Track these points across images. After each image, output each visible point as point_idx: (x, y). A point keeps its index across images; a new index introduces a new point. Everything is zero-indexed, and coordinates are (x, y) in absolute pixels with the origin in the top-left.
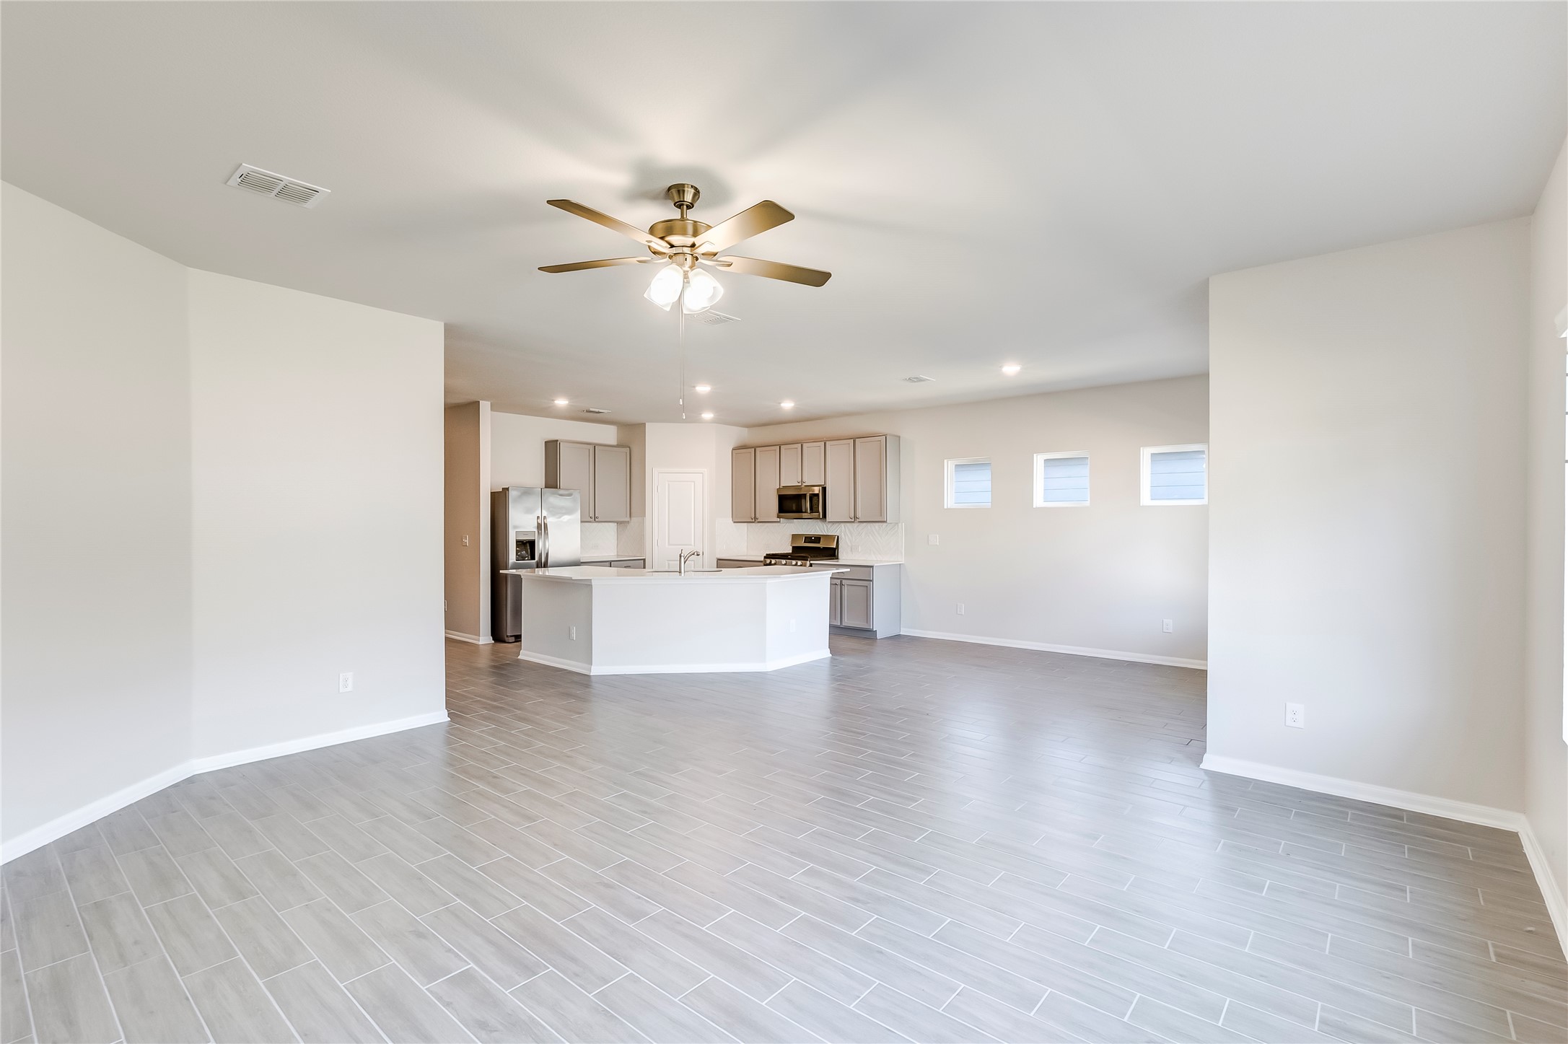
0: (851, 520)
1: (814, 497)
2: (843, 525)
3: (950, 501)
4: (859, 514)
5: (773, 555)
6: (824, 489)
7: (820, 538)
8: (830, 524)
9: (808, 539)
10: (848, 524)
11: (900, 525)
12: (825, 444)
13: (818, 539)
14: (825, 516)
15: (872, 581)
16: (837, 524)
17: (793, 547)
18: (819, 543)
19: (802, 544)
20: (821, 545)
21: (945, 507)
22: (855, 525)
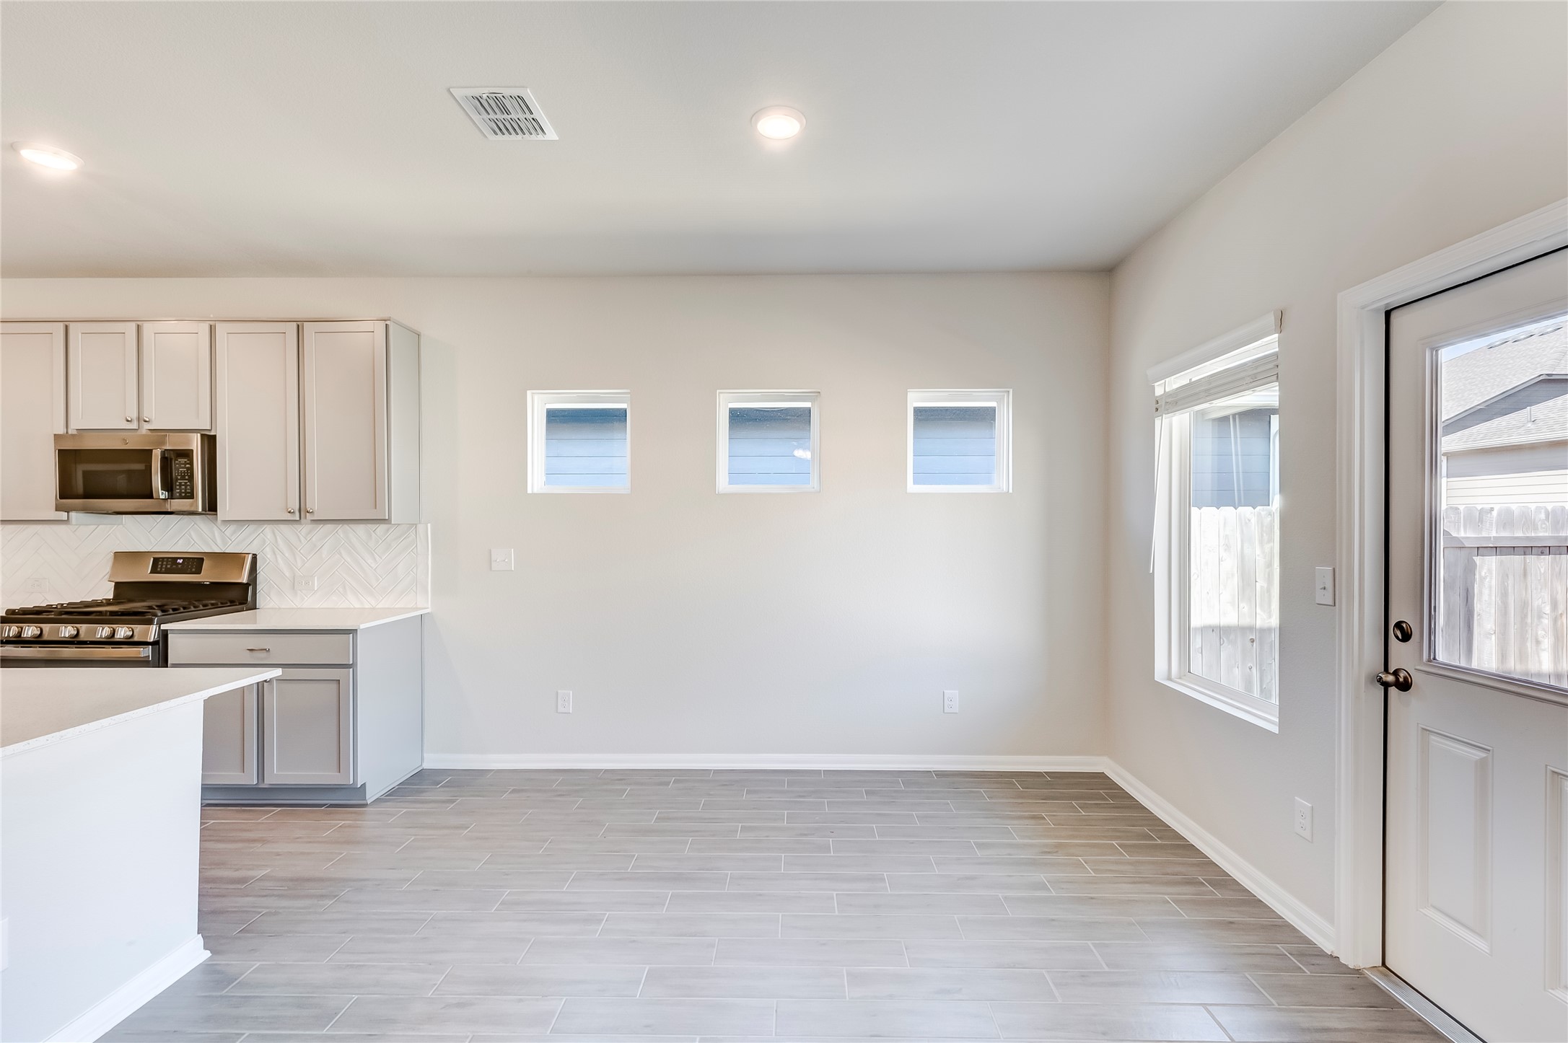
0: (289, 517)
1: (175, 460)
2: (268, 529)
3: (536, 481)
4: (313, 502)
5: (25, 612)
6: (210, 442)
7: (202, 560)
8: (232, 527)
9: (161, 563)
10: (283, 527)
11: (420, 527)
12: (212, 330)
13: (195, 563)
14: (211, 506)
15: (351, 666)
16: (252, 527)
17: (119, 586)
18: (198, 571)
19: (144, 574)
20: (205, 577)
21: (529, 491)
22: (304, 529)
